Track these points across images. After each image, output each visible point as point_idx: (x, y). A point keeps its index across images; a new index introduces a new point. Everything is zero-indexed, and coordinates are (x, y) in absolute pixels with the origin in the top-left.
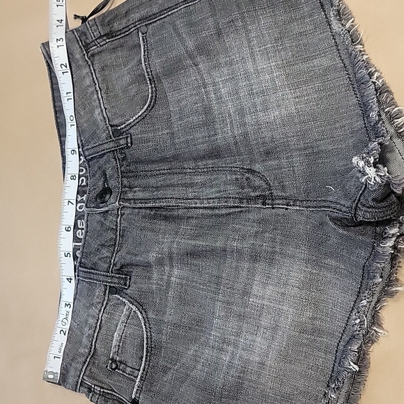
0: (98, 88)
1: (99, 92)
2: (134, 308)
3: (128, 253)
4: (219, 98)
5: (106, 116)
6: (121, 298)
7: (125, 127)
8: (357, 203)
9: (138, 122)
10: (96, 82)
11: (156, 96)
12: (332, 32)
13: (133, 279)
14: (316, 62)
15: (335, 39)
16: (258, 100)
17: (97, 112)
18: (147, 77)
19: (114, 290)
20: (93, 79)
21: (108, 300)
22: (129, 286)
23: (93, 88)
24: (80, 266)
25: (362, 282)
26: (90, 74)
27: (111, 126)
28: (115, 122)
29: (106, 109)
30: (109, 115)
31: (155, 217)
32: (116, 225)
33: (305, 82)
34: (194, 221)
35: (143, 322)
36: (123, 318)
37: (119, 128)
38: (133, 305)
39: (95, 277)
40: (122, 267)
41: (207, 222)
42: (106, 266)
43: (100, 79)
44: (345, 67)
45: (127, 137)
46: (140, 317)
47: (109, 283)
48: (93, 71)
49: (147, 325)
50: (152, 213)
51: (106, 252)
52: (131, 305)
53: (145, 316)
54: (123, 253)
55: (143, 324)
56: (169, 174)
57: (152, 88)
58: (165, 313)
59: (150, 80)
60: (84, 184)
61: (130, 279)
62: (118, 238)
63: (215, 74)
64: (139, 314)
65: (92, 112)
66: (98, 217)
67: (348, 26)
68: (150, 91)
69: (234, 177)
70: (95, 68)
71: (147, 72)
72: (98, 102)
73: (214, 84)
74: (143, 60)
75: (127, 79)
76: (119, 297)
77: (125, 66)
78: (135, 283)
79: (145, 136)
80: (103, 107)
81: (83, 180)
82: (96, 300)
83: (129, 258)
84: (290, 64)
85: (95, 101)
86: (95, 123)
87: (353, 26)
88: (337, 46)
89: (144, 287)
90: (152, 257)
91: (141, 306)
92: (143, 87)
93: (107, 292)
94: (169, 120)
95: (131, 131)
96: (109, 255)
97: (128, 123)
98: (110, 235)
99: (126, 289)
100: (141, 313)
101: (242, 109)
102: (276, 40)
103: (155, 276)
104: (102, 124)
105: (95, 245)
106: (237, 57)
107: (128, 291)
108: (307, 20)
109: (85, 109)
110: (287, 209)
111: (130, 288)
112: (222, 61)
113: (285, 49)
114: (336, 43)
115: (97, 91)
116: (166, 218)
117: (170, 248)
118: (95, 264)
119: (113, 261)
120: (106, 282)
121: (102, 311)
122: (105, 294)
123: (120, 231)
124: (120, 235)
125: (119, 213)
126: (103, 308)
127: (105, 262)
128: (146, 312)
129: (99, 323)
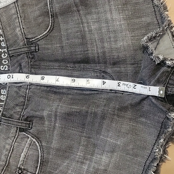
0: (19, 16)
1: (20, 18)
2: (34, 140)
3: (32, 110)
4: (90, 31)
5: (23, 33)
6: (27, 135)
7: (35, 40)
9: (43, 38)
10: (18, 12)
11: (54, 25)
12: (153, 5)
13: (34, 124)
14: (143, 19)
15: (154, 9)
16: (112, 35)
17: (18, 29)
18: (50, 13)
19: (21, 130)
20: (17, 10)
21: (18, 135)
22: (31, 128)
23: (16, 16)
24: (2, 116)
26: (15, 7)
27: (26, 38)
28: (29, 36)
29: (23, 28)
30: (25, 32)
31: (49, 92)
32: (26, 95)
33: (137, 29)
34: (70, 96)
35: (39, 148)
36: (27, 145)
37: (31, 40)
38: (34, 138)
39: (12, 122)
40: (28, 117)
42: (18, 116)
43: (21, 11)
44: (158, 23)
45: (36, 46)
46: (38, 145)
47: (20, 126)
48: (17, 6)
49: (42, 149)
50: (48, 89)
51: (18, 109)
52: (32, 139)
53: (40, 145)
54: (28, 110)
55: (39, 149)
56: (59, 69)
57: (52, 20)
58: (52, 143)
59: (51, 15)
60: (7, 69)
61: (32, 124)
62: (26, 102)
63: (89, 17)
65: (14, 29)
66: (15, 89)
68: (51, 21)
70: (19, 4)
71: (51, 11)
72: (18, 24)
73: (88, 23)
74: (48, 4)
75: (37, 13)
76: (25, 134)
77: (36, 6)
78: (35, 126)
79: (46, 46)
80: (22, 27)
81: (6, 67)
82: (11, 135)
83: (32, 113)
84: (130, 18)
85: (17, 23)
86: (16, 35)
88: (155, 12)
89: (40, 129)
90: (45, 113)
91: (38, 139)
92: (46, 19)
93: (18, 131)
94: (60, 39)
95: (38, 43)
96: (20, 110)
97: (36, 38)
98: (22, 99)
99: (29, 129)
100: (38, 142)
102: (124, 4)
103: (46, 123)
104: (20, 37)
105: (12, 105)
106: (101, 10)
107: (31, 131)
109: (10, 27)
111: (32, 129)
112: (93, 10)
113: (128, 10)
114: (155, 10)
115: (18, 18)
116: (55, 93)
117: (56, 109)
118: (11, 115)
119: (22, 114)
120: (18, 125)
121: (14, 141)
122: (16, 132)
123: (28, 97)
124: (27, 100)
125: (28, 88)
126: (15, 139)
127: (18, 114)
128: (41, 142)
129: (12, 148)
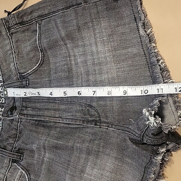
0: (13, 52)
1: (14, 54)
2: (24, 172)
3: (23, 142)
4: (77, 64)
5: (16, 68)
6: (17, 166)
7: (26, 75)
8: (144, 134)
9: (33, 73)
10: (13, 48)
11: (44, 59)
12: (139, 35)
13: (24, 157)
14: (130, 50)
15: (141, 39)
17: (12, 65)
18: (39, 48)
19: (14, 161)
20: (11, 46)
21: (11, 165)
22: (22, 160)
23: (11, 52)
25: (143, 175)
26: (10, 43)
27: (19, 73)
28: (22, 71)
29: (17, 64)
30: (19, 67)
31: (38, 125)
32: (17, 127)
33: (123, 61)
34: (58, 129)
35: (27, 180)
36: (17, 177)
37: (23, 75)
38: (23, 170)
39: (5, 153)
40: (19, 149)
41: (65, 130)
42: (11, 148)
43: (15, 47)
44: (145, 54)
45: (27, 80)
46: (27, 177)
47: (12, 157)
48: (11, 42)
50: (37, 123)
51: (11, 141)
52: (22, 170)
53: (29, 177)
54: (19, 142)
56: (47, 102)
57: (42, 54)
58: (40, 176)
59: (41, 50)
60: (3, 102)
61: (23, 156)
62: (18, 134)
63: (76, 50)
64: (26, 175)
65: (9, 64)
66: (8, 122)
67: (148, 32)
68: (41, 56)
69: (81, 108)
70: (13, 40)
71: (39, 46)
72: (13, 59)
73: (75, 56)
74: (37, 39)
75: (29, 48)
76: (17, 165)
77: (29, 41)
78: (25, 159)
79: (35, 80)
80: (15, 62)
81: (3, 100)
82: (5, 165)
83: (23, 146)
84: (115, 50)
85: (11, 58)
86: (10, 70)
87: (151, 32)
88: (142, 42)
89: (30, 161)
90: (34, 147)
91: (27, 171)
92: (37, 53)
93: (11, 162)
94: (49, 73)
95: (29, 77)
96: (13, 142)
97: (27, 73)
98: (14, 132)
99: (21, 161)
100: (27, 175)
101: (88, 71)
102: (109, 36)
103: (36, 156)
104: (14, 72)
105: (5, 137)
106: (87, 43)
107: (22, 163)
108: (127, 26)
109: (6, 62)
110: (107, 129)
111: (23, 161)
112: (80, 43)
113: (113, 41)
114: (141, 40)
115: (13, 53)
116: (44, 126)
117: (44, 143)
118: (5, 146)
119: (14, 146)
120: (10, 157)
121: (8, 171)
122: (9, 163)
123: (19, 130)
124: (19, 132)
125: (19, 121)
126: (8, 169)
127: (11, 146)
128: (30, 175)
129: (5, 177)
